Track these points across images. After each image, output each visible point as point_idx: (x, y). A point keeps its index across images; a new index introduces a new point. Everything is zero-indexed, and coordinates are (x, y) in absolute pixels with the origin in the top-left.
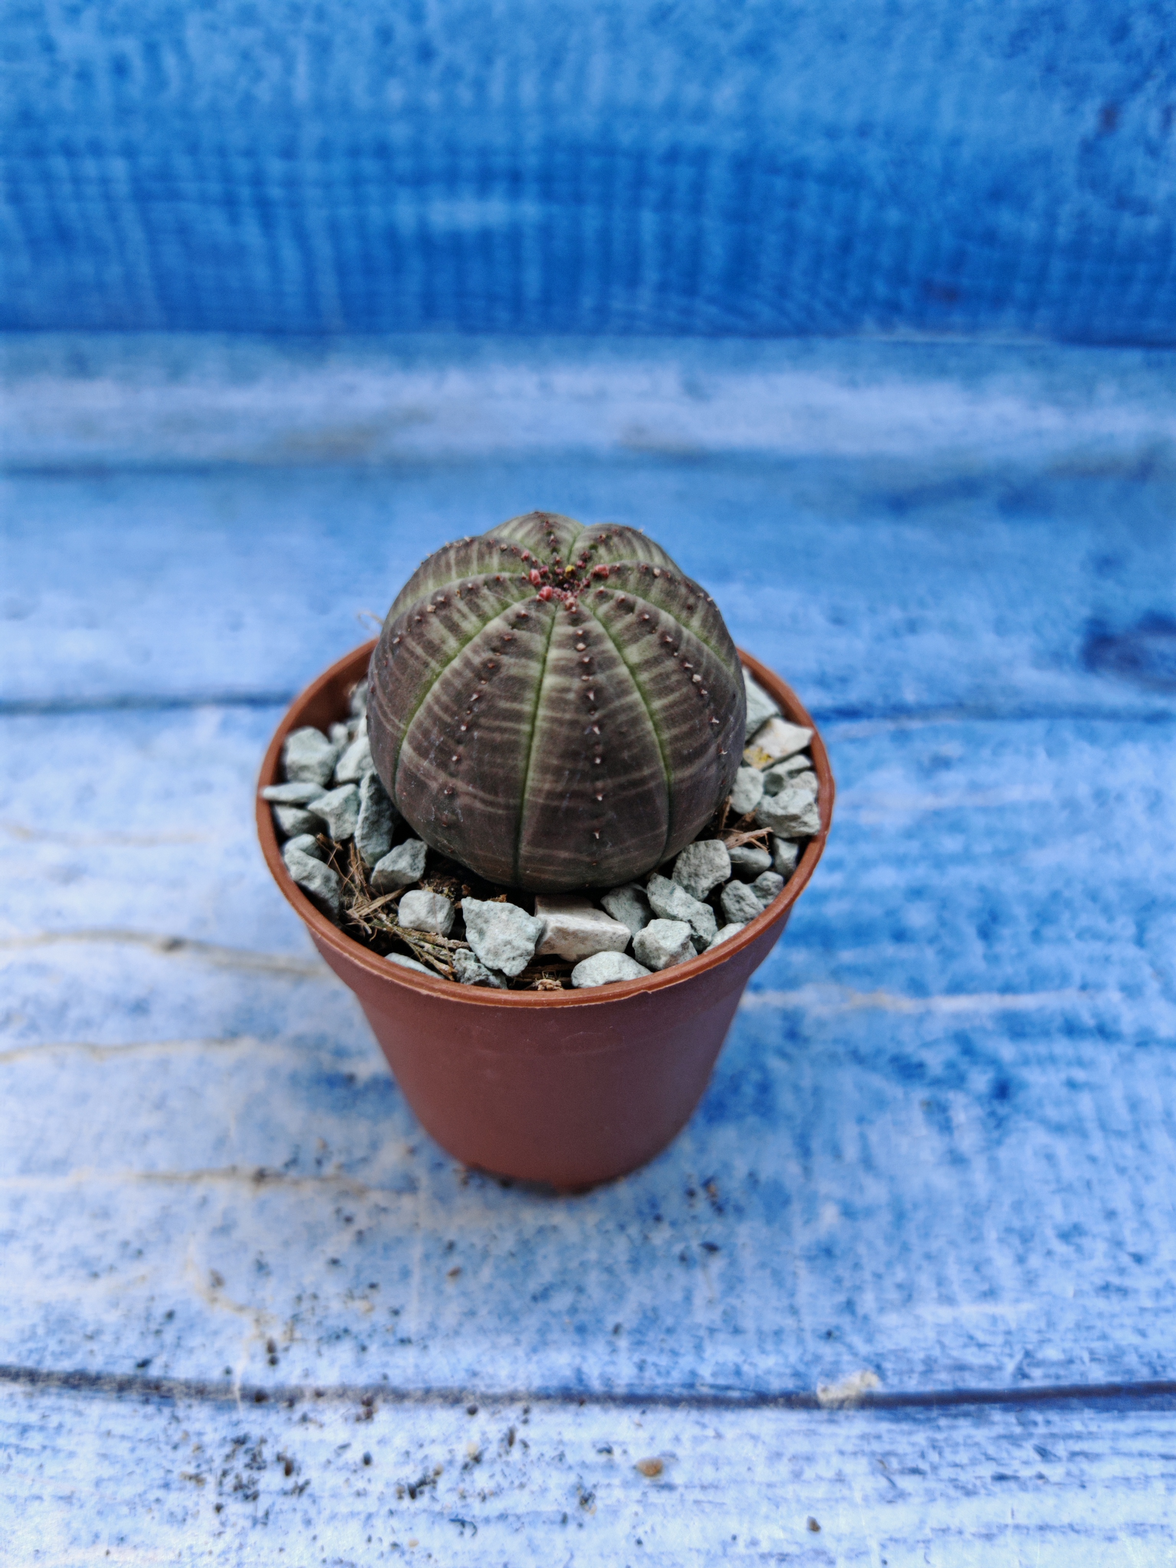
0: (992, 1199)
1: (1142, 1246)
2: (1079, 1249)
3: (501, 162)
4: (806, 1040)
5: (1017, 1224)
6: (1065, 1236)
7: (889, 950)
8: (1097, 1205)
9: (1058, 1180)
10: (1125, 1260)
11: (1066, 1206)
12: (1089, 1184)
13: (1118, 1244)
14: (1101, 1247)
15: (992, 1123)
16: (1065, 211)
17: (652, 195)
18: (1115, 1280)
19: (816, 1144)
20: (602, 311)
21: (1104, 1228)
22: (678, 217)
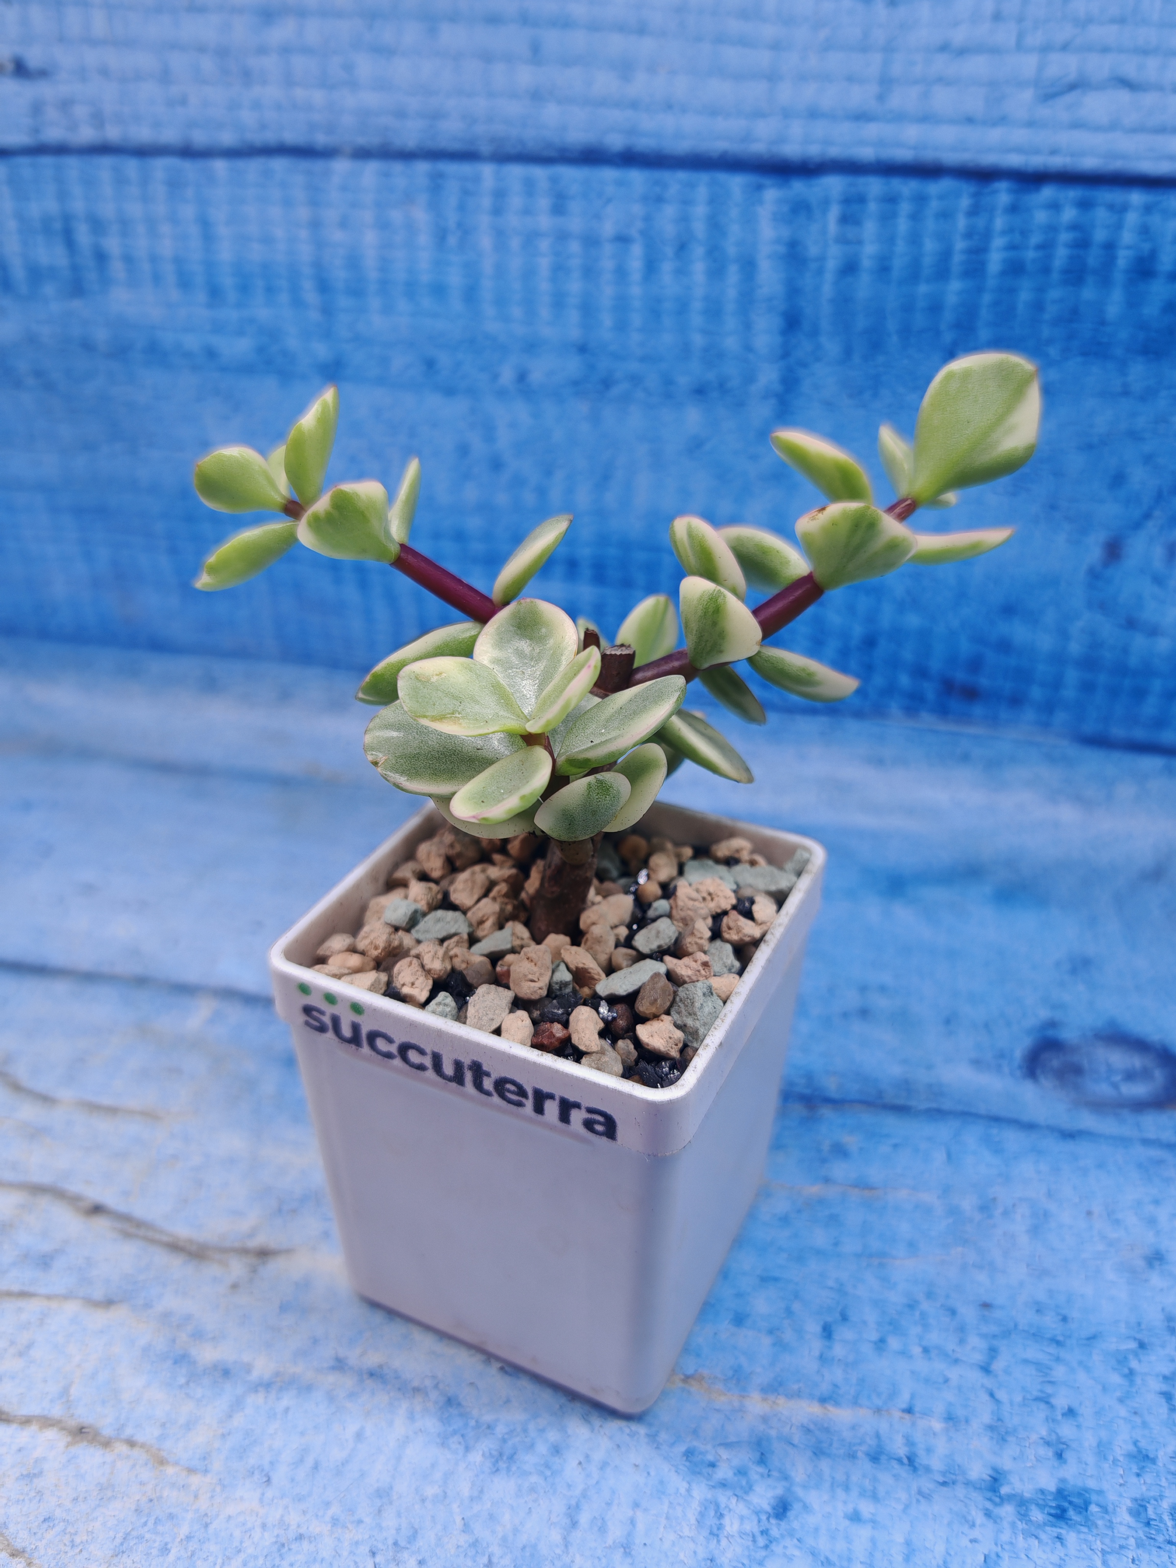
7: (726, 1332)
15: (761, 1541)
16: (1077, 628)
19: (584, 1518)
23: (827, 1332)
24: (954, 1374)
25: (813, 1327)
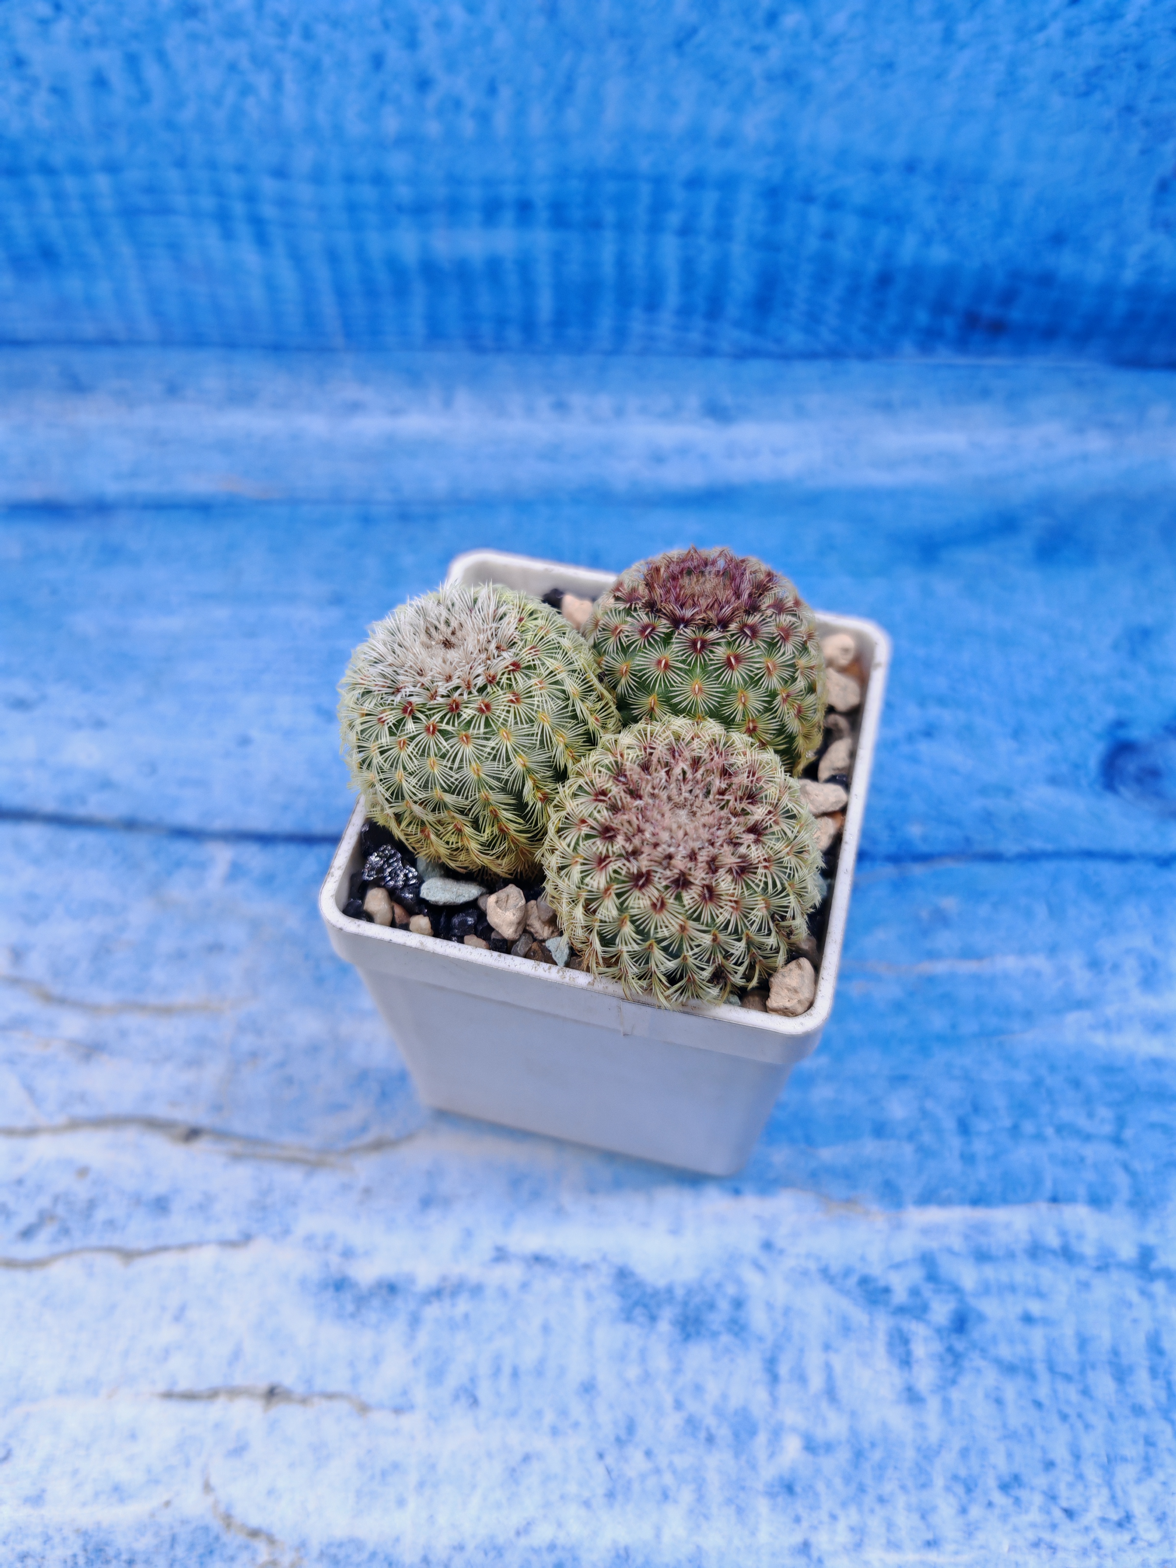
0: (942, 1444)
1: (1075, 1502)
2: (1017, 1501)
3: (509, 192)
4: (781, 1252)
5: (963, 1472)
6: (1004, 1487)
7: (870, 1148)
8: (1038, 1454)
9: (1005, 1425)
10: (1058, 1514)
11: (1010, 1455)
12: (1031, 1433)
13: (1052, 1497)
14: (1038, 1499)
15: (949, 1359)
16: (1134, 253)
17: (674, 219)
18: (1047, 1536)
19: (784, 1370)
20: (621, 333)
21: (1042, 1481)
22: (702, 241)
23: (964, 1128)
24: (1090, 1151)
25: (949, 1124)
